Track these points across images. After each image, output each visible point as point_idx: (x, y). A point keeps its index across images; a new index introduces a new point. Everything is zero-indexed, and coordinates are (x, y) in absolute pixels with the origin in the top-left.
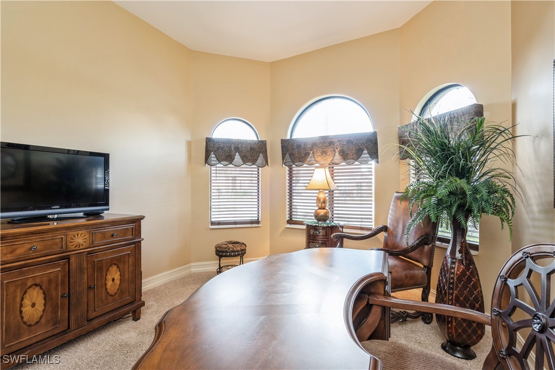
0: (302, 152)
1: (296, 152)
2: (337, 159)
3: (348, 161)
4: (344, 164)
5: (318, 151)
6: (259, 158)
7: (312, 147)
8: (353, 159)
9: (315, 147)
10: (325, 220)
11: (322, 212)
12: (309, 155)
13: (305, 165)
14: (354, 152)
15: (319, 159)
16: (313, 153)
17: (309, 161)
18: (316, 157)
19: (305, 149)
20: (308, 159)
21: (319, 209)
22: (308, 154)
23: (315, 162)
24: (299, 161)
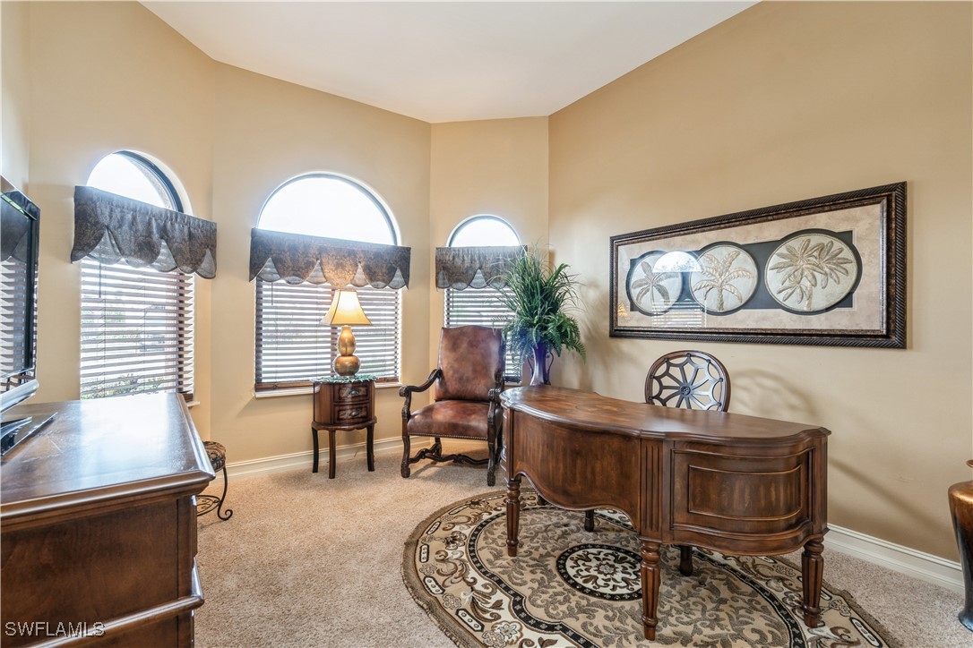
0: (301, 259)
1: (288, 258)
2: (359, 279)
3: (375, 283)
4: (369, 286)
5: (330, 262)
6: (206, 257)
7: (320, 254)
8: (383, 281)
9: (325, 255)
10: (352, 373)
11: (347, 361)
12: (313, 267)
13: (305, 283)
14: (384, 271)
15: (330, 274)
16: (321, 264)
17: (312, 277)
18: (326, 271)
19: (306, 254)
20: (312, 273)
21: (343, 355)
22: (310, 265)
23: (324, 279)
24: (294, 275)
